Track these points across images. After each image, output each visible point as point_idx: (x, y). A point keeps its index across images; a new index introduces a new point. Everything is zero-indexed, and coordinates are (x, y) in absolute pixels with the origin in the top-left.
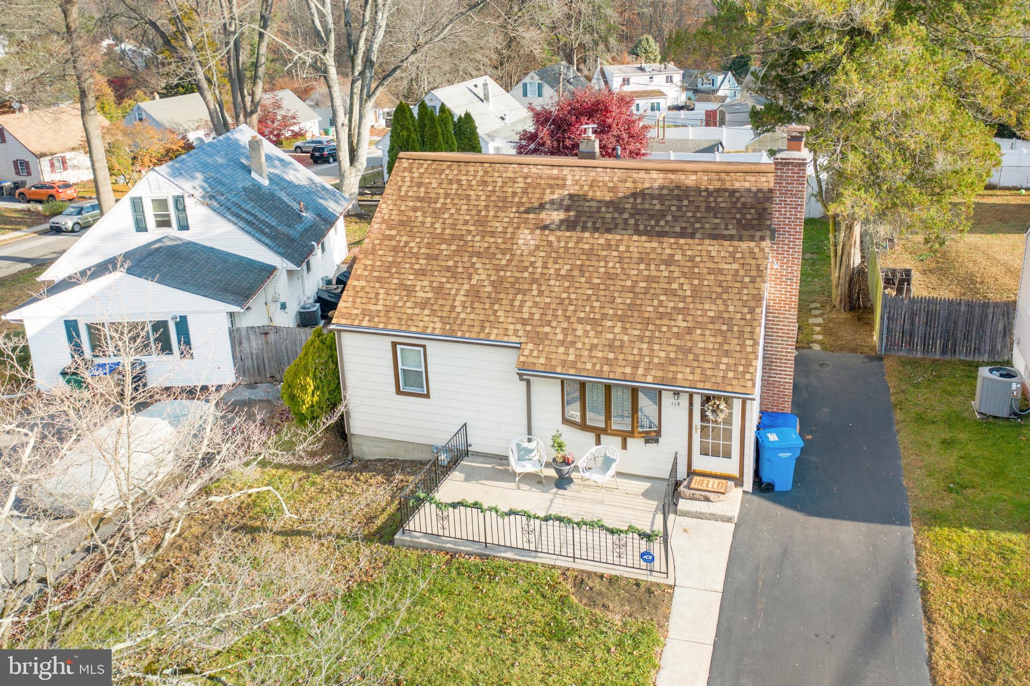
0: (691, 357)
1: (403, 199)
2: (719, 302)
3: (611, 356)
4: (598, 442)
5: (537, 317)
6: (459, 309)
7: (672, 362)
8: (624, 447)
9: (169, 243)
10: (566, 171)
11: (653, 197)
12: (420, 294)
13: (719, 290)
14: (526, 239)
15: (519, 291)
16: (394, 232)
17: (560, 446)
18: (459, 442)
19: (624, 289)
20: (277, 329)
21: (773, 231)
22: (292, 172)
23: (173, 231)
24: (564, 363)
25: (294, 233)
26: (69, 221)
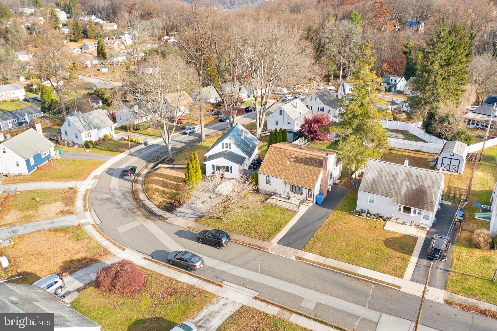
0: (307, 183)
1: (270, 153)
2: (313, 176)
3: (297, 182)
4: (294, 194)
5: (287, 175)
6: (277, 172)
7: (305, 184)
8: (298, 195)
9: (228, 151)
11: (308, 159)
13: (314, 174)
14: (288, 163)
15: (286, 171)
17: (288, 194)
18: (275, 192)
19: (300, 173)
20: (245, 170)
21: (323, 167)
22: (248, 135)
23: (228, 149)
24: (290, 182)
25: (249, 150)
26: (188, 132)
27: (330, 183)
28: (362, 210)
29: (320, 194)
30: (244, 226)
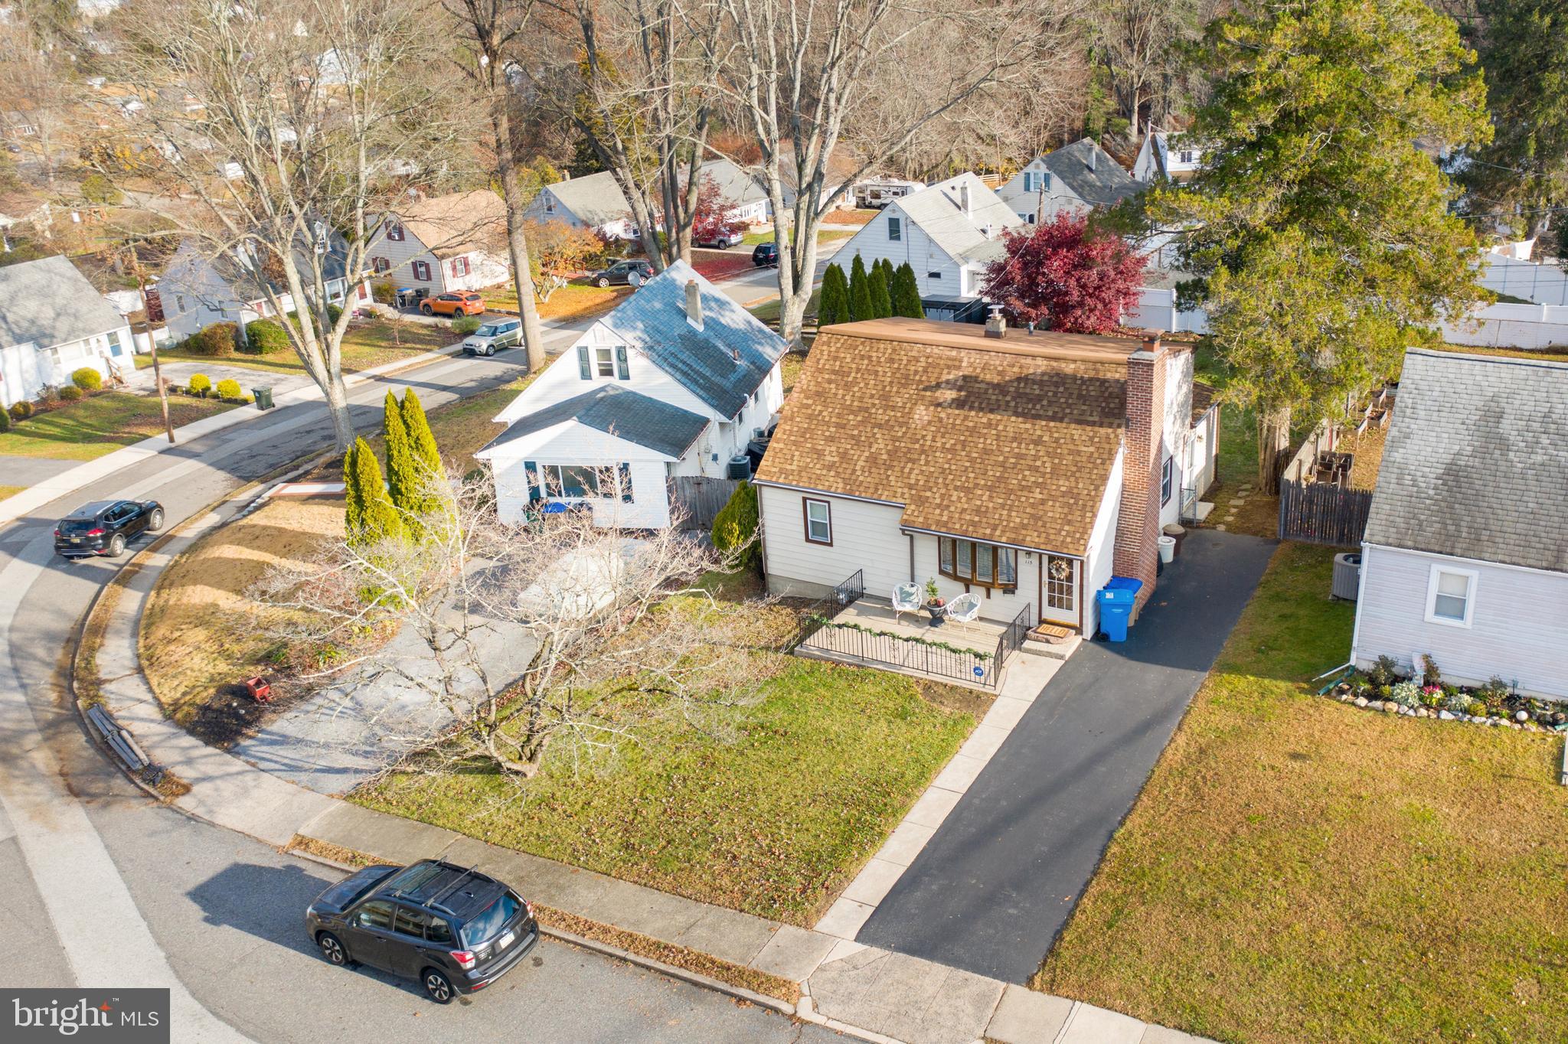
0: (1040, 523)
1: (820, 371)
2: (1072, 479)
3: (977, 519)
4: (968, 591)
5: (921, 483)
6: (859, 473)
7: (1024, 527)
8: (988, 596)
9: (612, 393)
10: (963, 353)
11: (1034, 382)
12: (828, 458)
13: (1074, 469)
14: (922, 414)
15: (910, 460)
16: (810, 402)
17: (933, 591)
18: (855, 584)
19: (996, 464)
20: (709, 480)
21: (1128, 420)
22: (727, 313)
23: (615, 380)
24: (938, 523)
25: (727, 384)
26: (483, 344)
27: (1168, 516)
28: (1385, 663)
29: (1118, 581)
30: (651, 812)
